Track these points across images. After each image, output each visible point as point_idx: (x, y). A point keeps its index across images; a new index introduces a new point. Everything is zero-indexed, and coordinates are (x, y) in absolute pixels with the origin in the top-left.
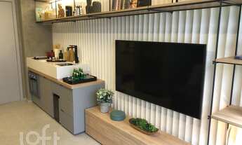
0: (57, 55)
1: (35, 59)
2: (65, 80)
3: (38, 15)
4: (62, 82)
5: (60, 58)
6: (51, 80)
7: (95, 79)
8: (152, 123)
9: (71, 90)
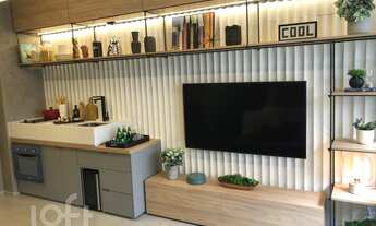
0: (63, 113)
1: (26, 122)
2: (108, 144)
3: (24, 55)
4: (104, 147)
5: (75, 116)
6: (72, 149)
7: (146, 138)
8: (249, 176)
9: (129, 156)
